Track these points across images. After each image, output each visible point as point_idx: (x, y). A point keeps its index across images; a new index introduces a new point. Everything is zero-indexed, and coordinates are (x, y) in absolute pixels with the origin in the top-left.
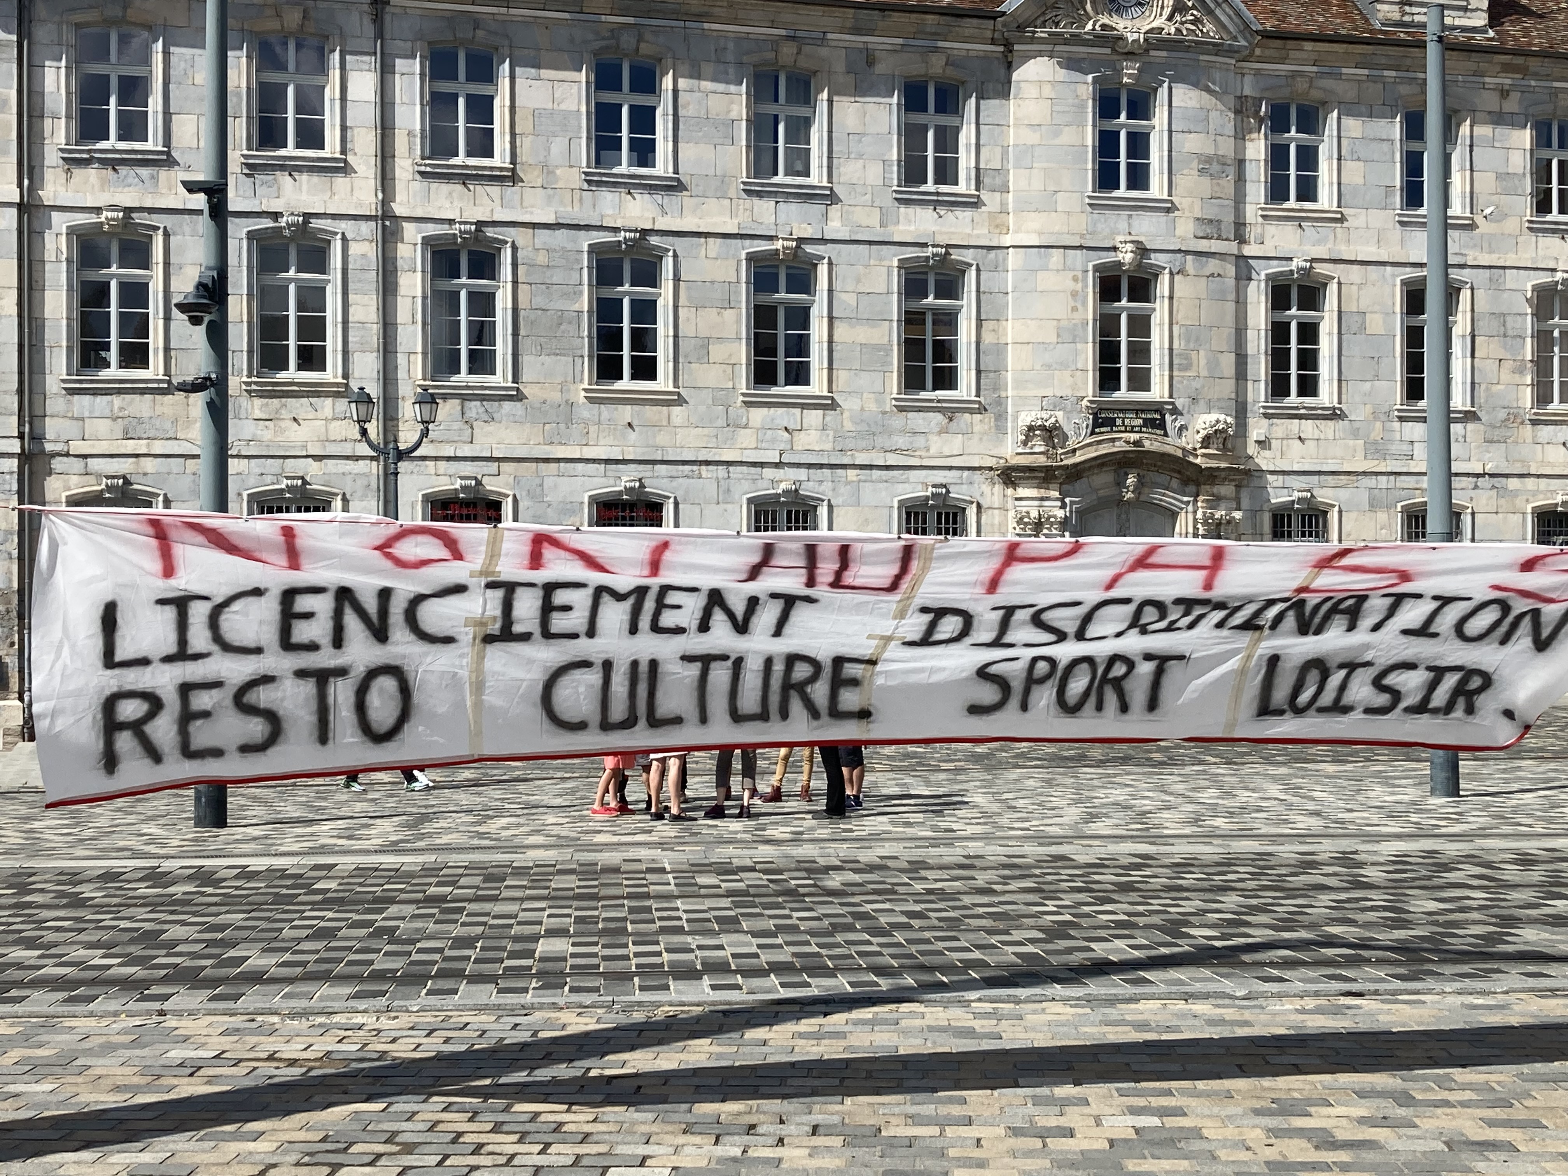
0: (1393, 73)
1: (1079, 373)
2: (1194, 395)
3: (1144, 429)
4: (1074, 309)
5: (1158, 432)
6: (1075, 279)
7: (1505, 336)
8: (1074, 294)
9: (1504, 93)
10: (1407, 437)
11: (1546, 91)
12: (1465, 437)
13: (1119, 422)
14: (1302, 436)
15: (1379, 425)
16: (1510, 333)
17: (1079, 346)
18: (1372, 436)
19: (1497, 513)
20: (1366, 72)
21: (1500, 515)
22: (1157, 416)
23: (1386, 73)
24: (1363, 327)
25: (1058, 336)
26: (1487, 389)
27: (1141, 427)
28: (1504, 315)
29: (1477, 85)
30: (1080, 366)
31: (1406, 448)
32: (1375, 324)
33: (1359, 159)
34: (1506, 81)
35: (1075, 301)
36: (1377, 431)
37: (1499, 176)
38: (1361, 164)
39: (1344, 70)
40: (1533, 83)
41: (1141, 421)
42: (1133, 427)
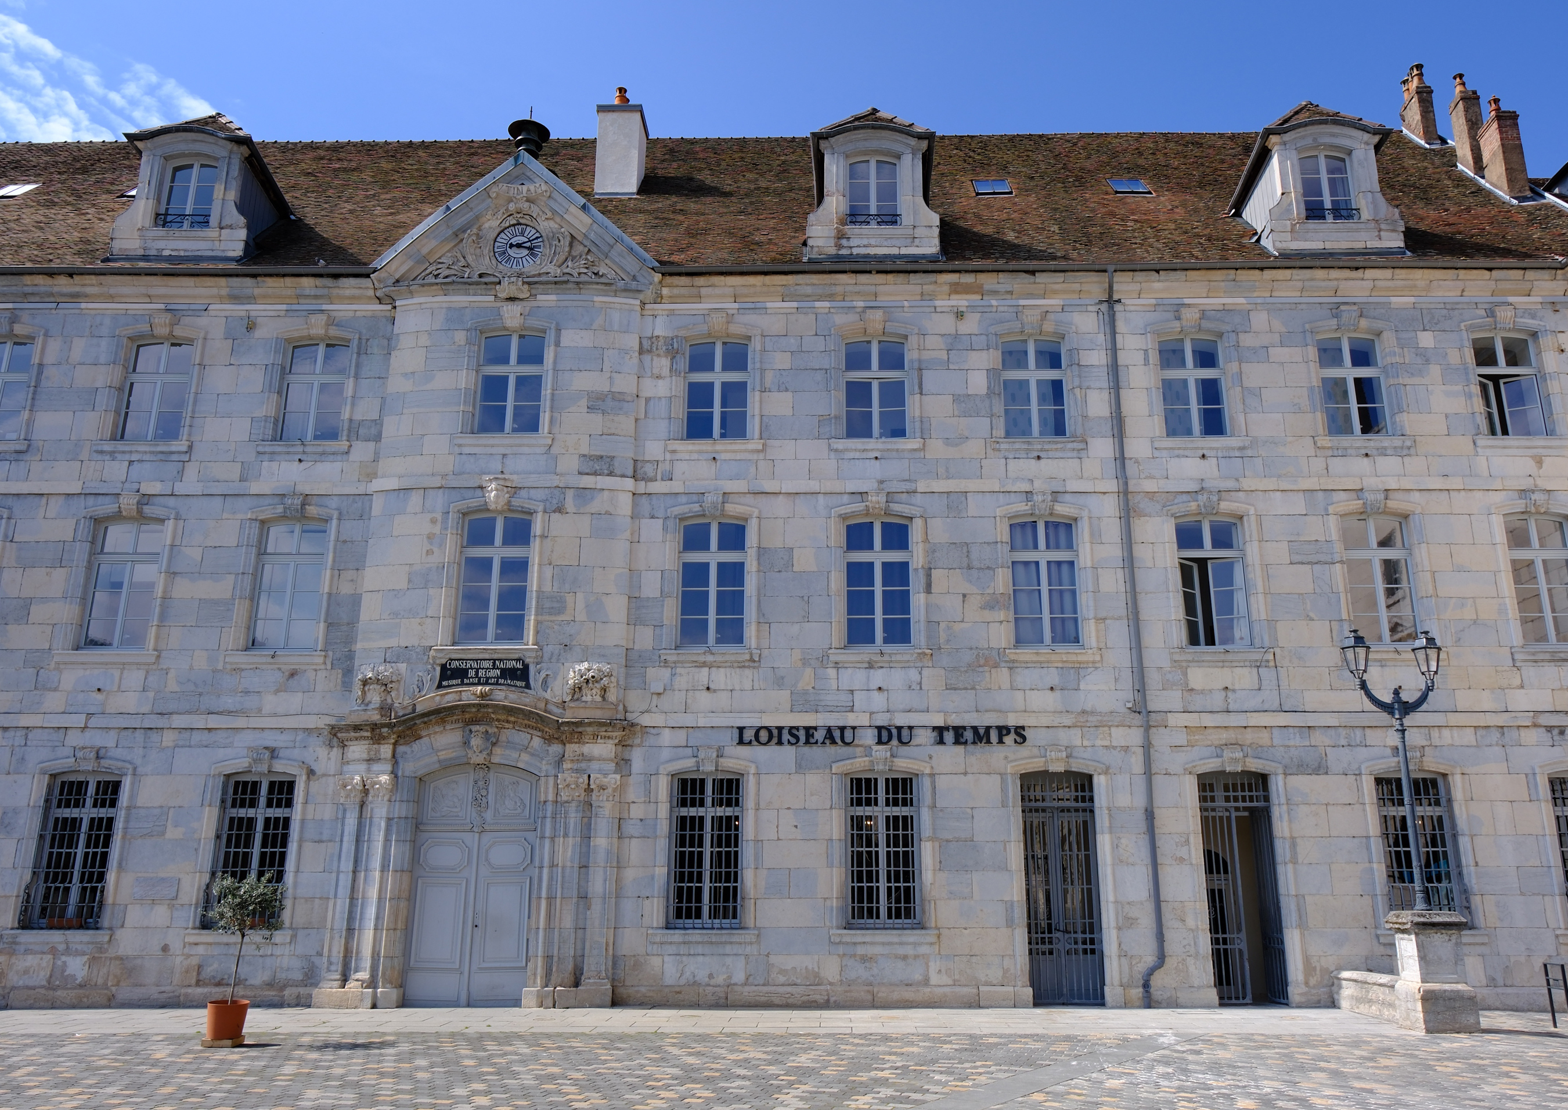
0: (827, 304)
1: (429, 620)
2: (567, 641)
3: (501, 681)
4: (429, 552)
5: (519, 683)
6: (433, 521)
7: (969, 568)
8: (430, 537)
9: (960, 315)
10: (845, 685)
11: (1011, 309)
12: (920, 684)
13: (472, 673)
14: (712, 686)
15: (809, 672)
16: (976, 564)
17: (432, 591)
18: (800, 686)
19: (965, 774)
20: (795, 304)
21: (970, 776)
22: (519, 666)
23: (818, 304)
24: (790, 564)
25: (410, 581)
26: (949, 628)
27: (498, 678)
28: (967, 544)
29: (928, 310)
30: (430, 614)
31: (844, 699)
32: (805, 560)
33: (787, 390)
34: (961, 301)
35: (431, 544)
36: (806, 680)
37: (957, 399)
38: (789, 395)
39: (769, 305)
40: (994, 303)
41: (498, 672)
42: (488, 679)
